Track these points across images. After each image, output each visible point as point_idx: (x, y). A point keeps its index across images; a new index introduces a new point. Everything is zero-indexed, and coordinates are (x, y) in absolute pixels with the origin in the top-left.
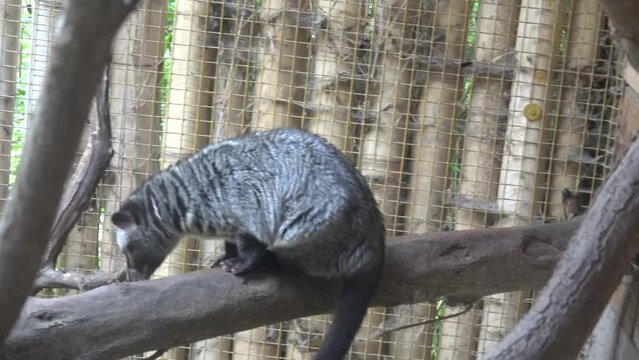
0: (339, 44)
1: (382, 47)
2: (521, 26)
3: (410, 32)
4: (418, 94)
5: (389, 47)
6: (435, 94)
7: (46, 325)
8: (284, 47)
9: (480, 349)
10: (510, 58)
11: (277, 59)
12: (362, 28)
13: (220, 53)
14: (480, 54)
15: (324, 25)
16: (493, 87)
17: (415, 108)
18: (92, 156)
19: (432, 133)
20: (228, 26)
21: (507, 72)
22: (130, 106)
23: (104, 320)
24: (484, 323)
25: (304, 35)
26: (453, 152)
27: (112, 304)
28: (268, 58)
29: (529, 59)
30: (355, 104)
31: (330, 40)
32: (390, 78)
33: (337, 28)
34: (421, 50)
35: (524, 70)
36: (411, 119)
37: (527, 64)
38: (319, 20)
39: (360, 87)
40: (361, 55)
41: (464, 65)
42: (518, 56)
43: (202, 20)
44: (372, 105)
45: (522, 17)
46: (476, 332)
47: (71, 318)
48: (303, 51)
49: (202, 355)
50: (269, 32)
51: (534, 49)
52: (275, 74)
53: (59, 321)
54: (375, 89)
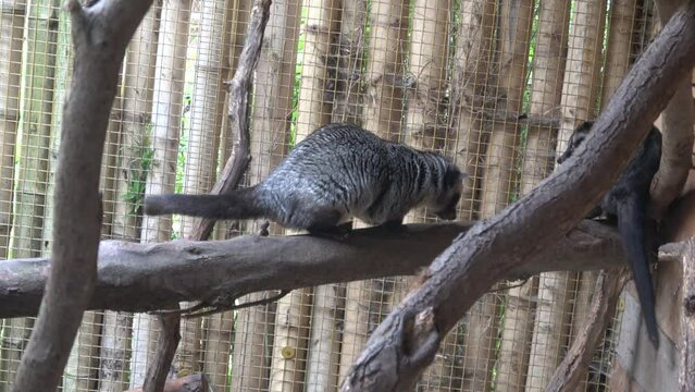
0: (425, 101)
1: (458, 102)
2: (565, 86)
3: (479, 90)
4: (486, 138)
5: (463, 103)
6: (499, 140)
7: (195, 257)
8: (384, 102)
9: (534, 340)
10: (557, 112)
11: (378, 112)
12: (444, 89)
13: (335, 108)
14: (534, 109)
15: (414, 85)
16: (544, 135)
17: (484, 149)
18: (235, 161)
19: (496, 171)
20: (340, 86)
21: (553, 122)
22: (266, 148)
23: (240, 258)
24: (537, 319)
25: (398, 92)
26: (512, 184)
27: (247, 248)
28: (371, 112)
29: (571, 112)
30: (436, 147)
31: (419, 98)
32: (465, 127)
33: (424, 89)
34: (488, 105)
35: (567, 121)
36: (480, 160)
37: (570, 116)
38: (410, 82)
39: (441, 133)
40: (442, 108)
41: (520, 118)
42: (563, 111)
43: (321, 81)
44: (450, 149)
45: (566, 80)
46: (531, 327)
47: (214, 254)
48: (397, 105)
49: (318, 345)
50: (372, 92)
51: (575, 104)
52: (376, 124)
53: (206, 256)
54: (452, 135)
